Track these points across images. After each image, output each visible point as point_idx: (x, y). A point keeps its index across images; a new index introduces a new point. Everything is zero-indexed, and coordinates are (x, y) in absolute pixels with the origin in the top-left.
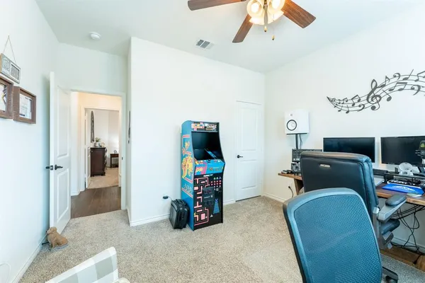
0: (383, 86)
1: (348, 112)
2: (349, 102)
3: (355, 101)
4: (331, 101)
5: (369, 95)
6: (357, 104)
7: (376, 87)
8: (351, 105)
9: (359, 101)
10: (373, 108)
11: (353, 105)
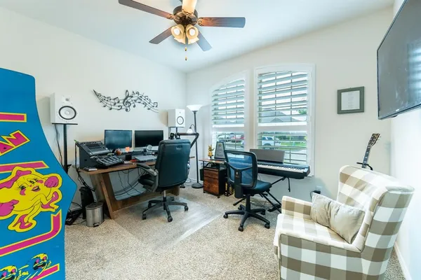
0: (132, 97)
1: (111, 109)
2: (111, 101)
3: (116, 101)
4: (98, 95)
5: (124, 100)
6: (117, 104)
7: (128, 96)
8: (112, 104)
9: (119, 102)
10: (127, 110)
11: (115, 104)
